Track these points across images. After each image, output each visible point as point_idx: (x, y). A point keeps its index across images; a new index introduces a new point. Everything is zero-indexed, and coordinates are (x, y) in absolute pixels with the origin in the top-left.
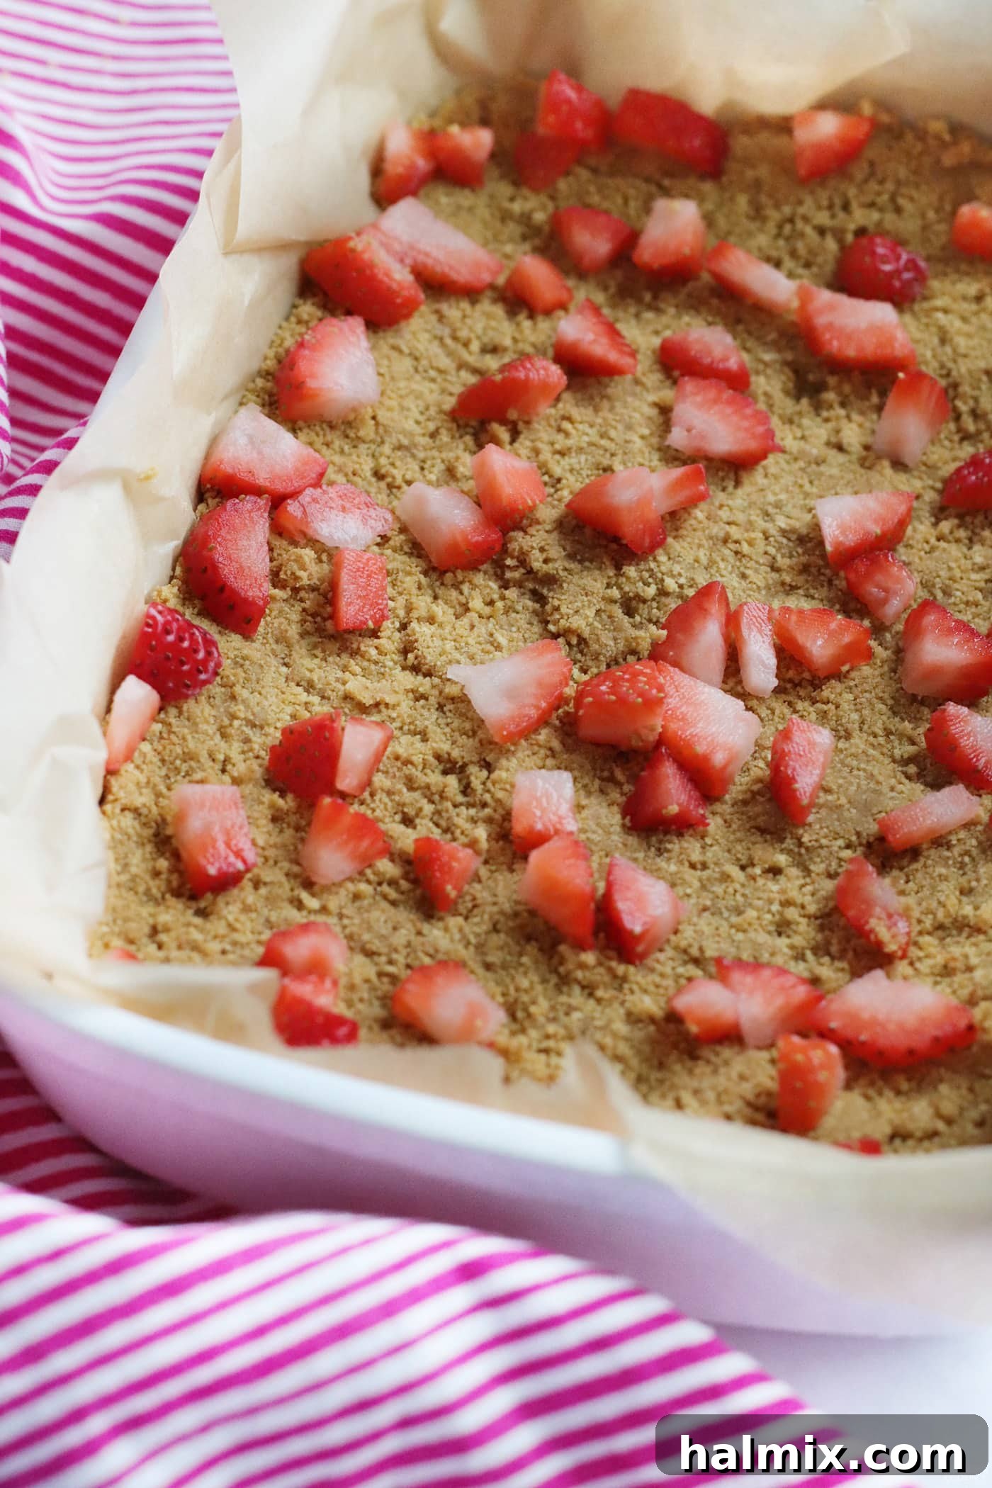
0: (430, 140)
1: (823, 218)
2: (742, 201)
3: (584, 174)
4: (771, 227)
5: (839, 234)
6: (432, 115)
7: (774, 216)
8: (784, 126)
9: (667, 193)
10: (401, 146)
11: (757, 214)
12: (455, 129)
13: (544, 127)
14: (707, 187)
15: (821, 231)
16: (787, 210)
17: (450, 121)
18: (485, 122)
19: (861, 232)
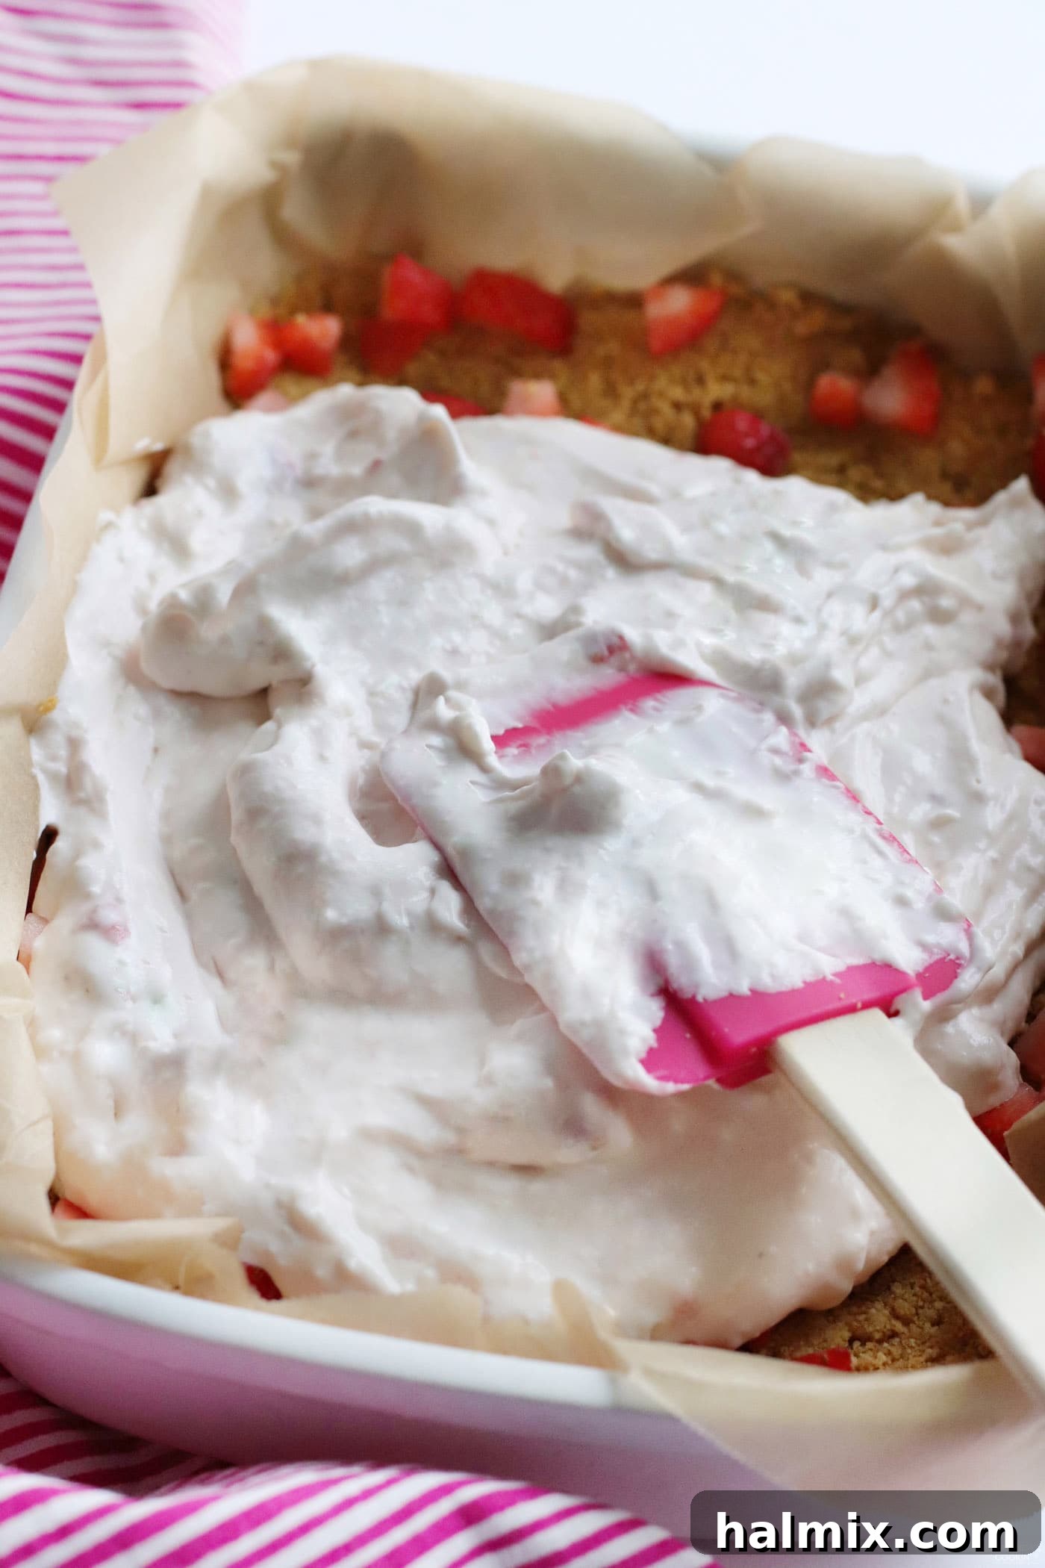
0: (275, 330)
1: (677, 393)
2: (595, 380)
3: (431, 357)
4: (626, 403)
5: (696, 410)
6: (275, 301)
7: (628, 393)
8: (634, 301)
9: (518, 373)
10: (248, 339)
11: (611, 391)
12: (301, 319)
13: (390, 311)
14: (558, 365)
15: (678, 406)
16: (640, 387)
17: (294, 310)
18: (328, 307)
19: (717, 406)
